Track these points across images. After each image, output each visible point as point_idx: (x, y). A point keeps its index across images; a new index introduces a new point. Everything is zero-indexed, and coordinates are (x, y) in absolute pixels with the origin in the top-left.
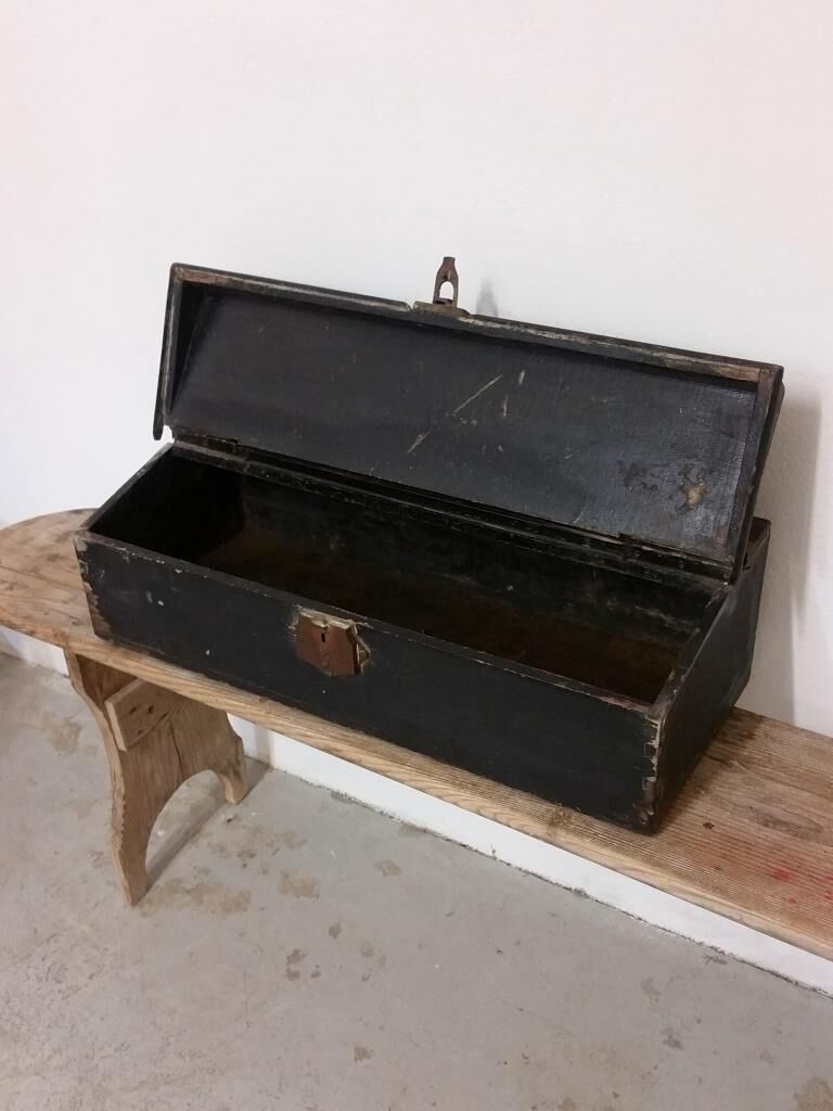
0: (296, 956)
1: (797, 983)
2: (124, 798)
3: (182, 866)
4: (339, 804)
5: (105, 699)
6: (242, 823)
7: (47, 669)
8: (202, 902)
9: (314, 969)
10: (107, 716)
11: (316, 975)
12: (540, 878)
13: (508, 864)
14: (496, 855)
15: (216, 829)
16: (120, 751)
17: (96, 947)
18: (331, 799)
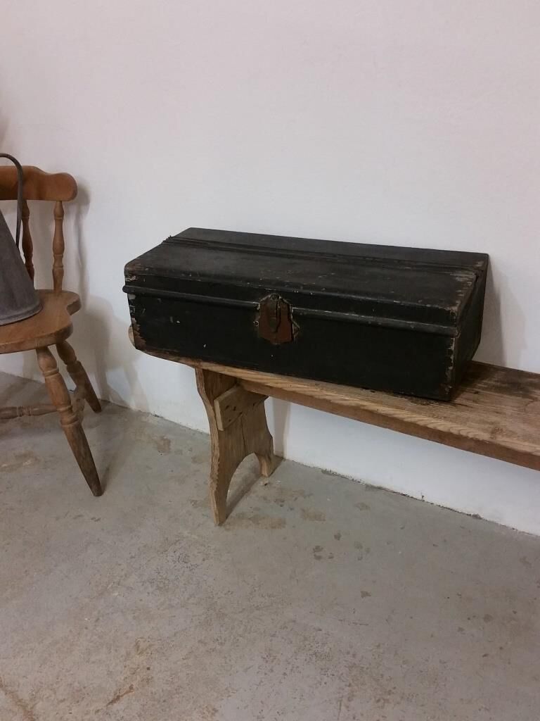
0: (318, 548)
6: (274, 486)
9: (329, 554)
11: (331, 557)
13: (432, 504)
14: (424, 499)
17: (204, 546)
18: (322, 474)
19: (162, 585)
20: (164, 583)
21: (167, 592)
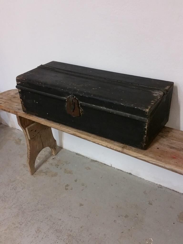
0: (67, 185)
1: (178, 192)
2: (30, 151)
3: (43, 167)
4: (78, 156)
5: (25, 127)
6: (56, 159)
7: (14, 128)
8: (47, 175)
9: (71, 188)
10: (26, 132)
11: (72, 189)
12: (121, 171)
13: (114, 168)
14: (112, 166)
15: (50, 160)
16: (29, 139)
17: (24, 183)
18: (76, 155)
19: (4, 199)
20: (5, 198)
21: (5, 202)
